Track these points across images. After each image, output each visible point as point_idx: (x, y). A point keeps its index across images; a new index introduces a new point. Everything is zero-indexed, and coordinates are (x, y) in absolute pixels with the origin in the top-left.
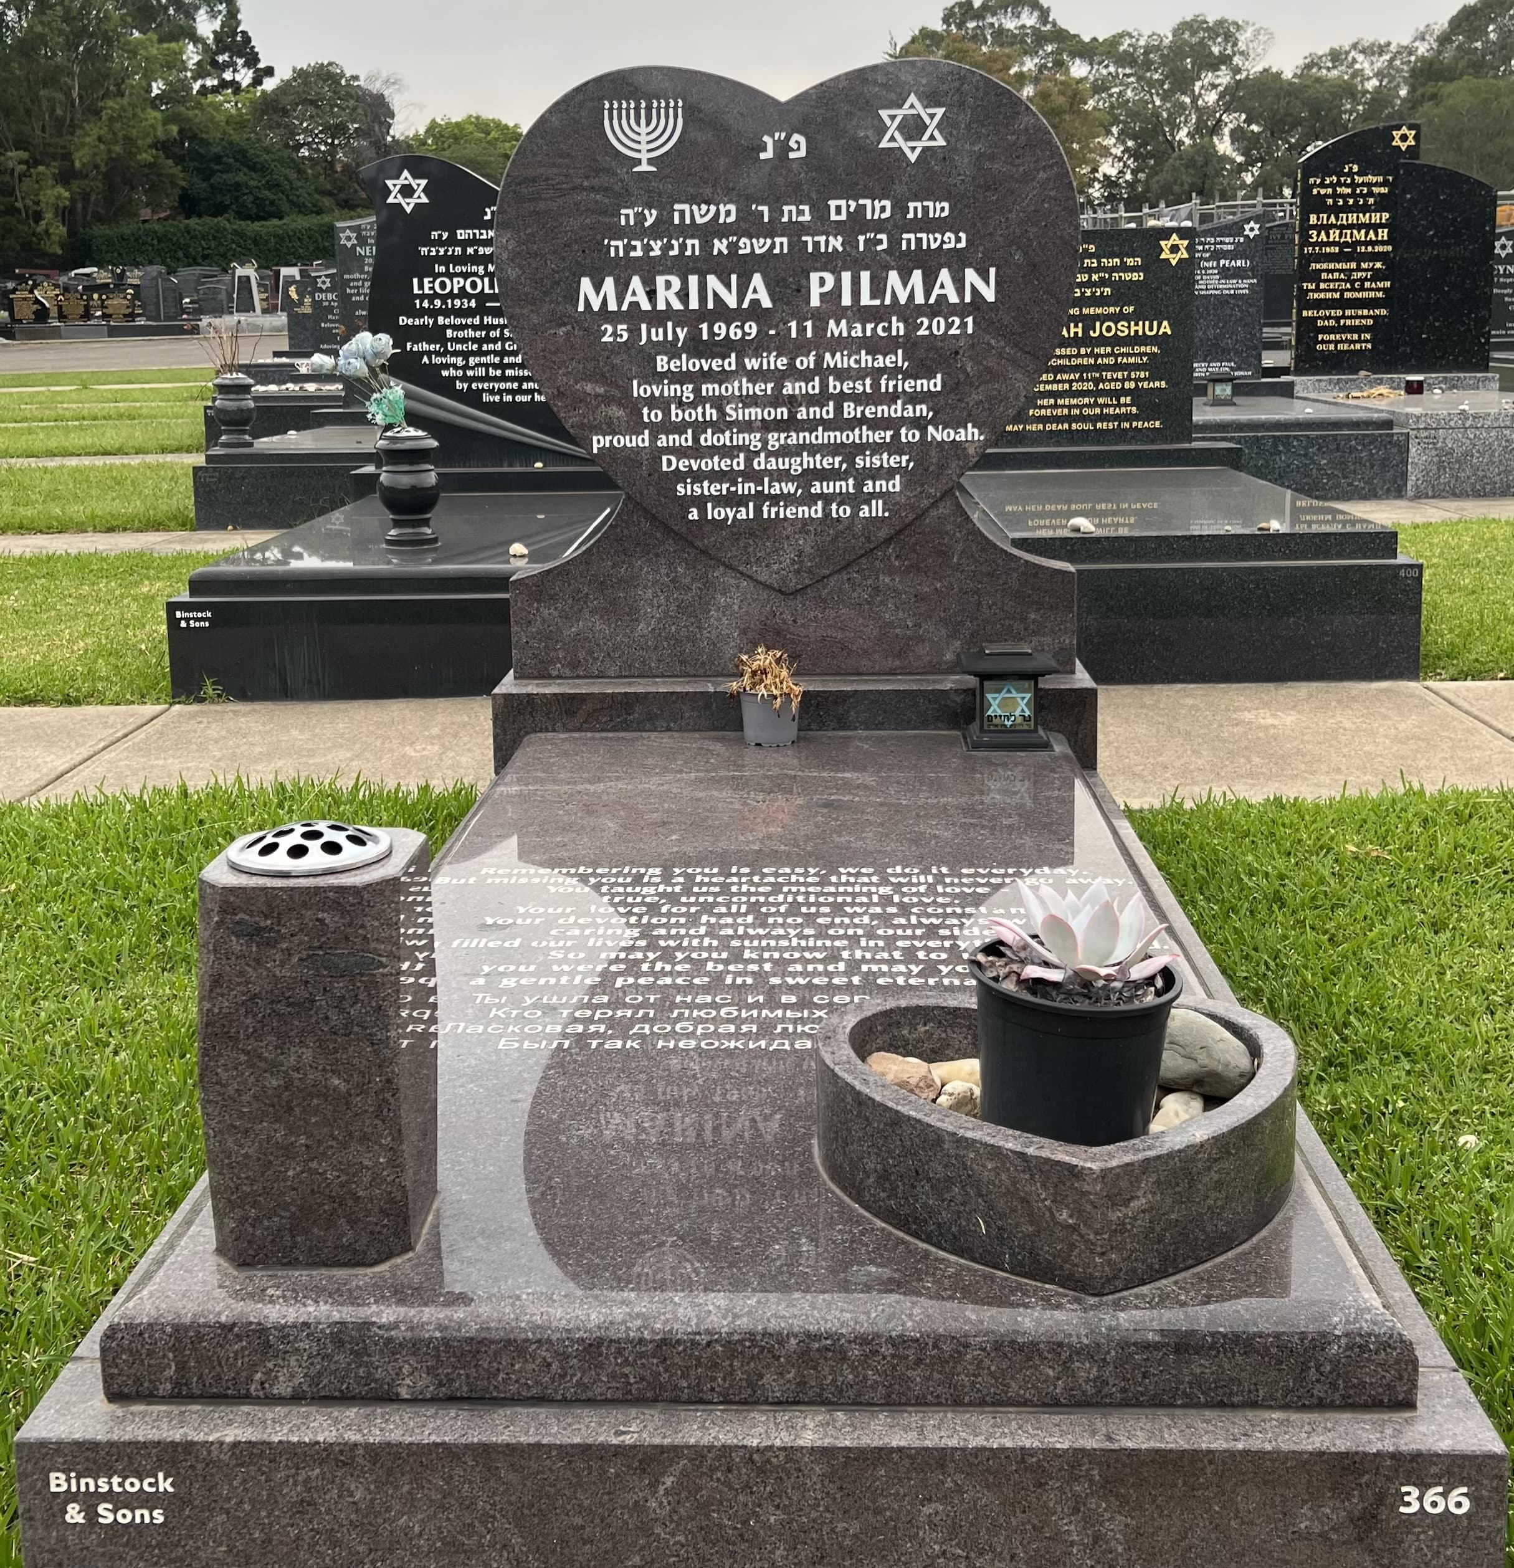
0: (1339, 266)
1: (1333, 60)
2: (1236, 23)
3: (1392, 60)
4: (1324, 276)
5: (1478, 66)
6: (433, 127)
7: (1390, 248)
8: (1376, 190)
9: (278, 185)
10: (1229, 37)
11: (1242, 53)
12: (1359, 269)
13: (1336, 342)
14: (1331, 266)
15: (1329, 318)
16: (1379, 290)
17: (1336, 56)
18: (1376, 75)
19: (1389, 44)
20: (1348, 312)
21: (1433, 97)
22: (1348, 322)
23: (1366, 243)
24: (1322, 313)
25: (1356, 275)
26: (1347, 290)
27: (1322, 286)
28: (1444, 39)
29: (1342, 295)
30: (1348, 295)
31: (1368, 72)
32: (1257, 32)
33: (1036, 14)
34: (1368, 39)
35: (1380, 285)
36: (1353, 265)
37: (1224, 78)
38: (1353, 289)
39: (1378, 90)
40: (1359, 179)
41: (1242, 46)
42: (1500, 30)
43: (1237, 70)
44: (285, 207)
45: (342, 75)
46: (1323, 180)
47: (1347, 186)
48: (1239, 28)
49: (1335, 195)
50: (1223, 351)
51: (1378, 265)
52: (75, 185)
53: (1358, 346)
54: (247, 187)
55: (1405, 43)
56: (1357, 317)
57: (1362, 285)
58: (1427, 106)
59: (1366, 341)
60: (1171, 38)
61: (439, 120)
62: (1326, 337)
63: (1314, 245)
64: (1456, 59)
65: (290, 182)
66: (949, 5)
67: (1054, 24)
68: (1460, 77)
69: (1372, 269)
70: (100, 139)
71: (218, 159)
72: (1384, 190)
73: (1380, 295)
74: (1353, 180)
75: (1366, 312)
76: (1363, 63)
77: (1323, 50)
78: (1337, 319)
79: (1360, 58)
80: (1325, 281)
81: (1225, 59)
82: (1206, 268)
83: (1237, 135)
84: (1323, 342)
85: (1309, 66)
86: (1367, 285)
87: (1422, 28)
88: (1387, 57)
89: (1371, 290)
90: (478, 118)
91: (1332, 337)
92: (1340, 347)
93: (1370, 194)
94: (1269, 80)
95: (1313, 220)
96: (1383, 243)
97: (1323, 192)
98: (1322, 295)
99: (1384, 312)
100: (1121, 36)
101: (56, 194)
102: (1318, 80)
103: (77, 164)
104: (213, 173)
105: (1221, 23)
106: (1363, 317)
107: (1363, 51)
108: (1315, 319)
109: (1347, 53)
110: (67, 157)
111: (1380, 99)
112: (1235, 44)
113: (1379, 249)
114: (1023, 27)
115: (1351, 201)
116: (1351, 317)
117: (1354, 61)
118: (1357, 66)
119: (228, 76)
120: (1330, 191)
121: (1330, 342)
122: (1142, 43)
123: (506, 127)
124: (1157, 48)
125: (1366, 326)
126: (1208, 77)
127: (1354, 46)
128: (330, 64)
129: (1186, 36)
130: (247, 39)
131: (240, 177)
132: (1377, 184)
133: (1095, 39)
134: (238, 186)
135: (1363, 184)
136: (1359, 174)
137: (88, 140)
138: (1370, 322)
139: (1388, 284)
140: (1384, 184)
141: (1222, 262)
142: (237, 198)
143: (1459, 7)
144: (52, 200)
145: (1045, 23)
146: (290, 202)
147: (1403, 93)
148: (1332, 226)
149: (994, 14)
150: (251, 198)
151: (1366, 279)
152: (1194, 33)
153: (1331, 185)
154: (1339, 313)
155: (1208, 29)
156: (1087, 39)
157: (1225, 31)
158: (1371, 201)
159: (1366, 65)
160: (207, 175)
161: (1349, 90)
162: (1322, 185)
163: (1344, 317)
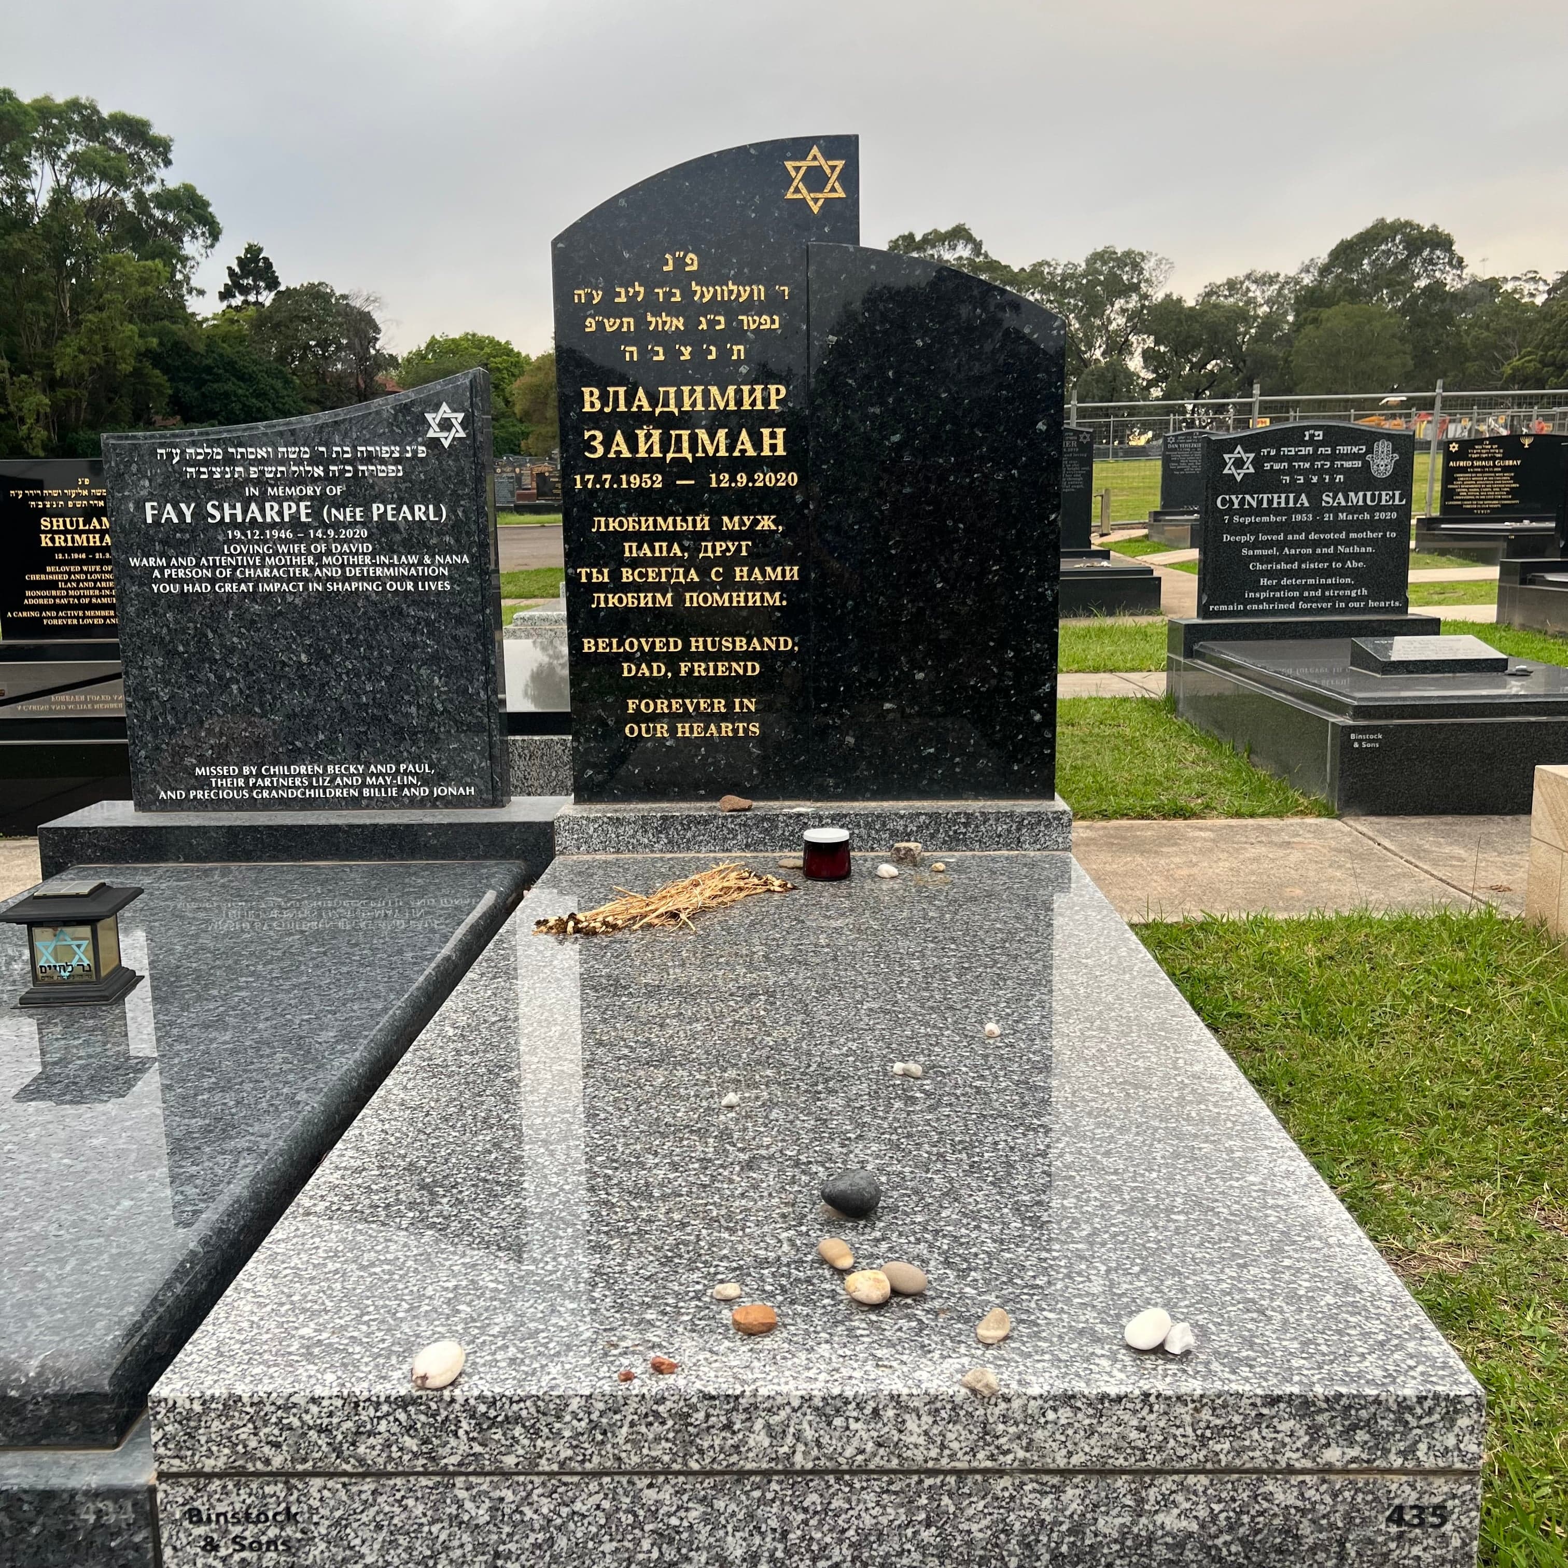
0: (665, 524)
1: (1229, 289)
2: (1141, 254)
3: (1281, 288)
4: (630, 549)
5: (1354, 294)
6: (432, 344)
7: (793, 479)
8: (749, 322)
9: (265, 394)
10: (1136, 267)
11: (1147, 281)
12: (717, 533)
13: (673, 718)
14: (647, 524)
15: (650, 657)
16: (772, 586)
17: (1232, 285)
18: (1267, 302)
19: (1278, 275)
20: (697, 644)
21: (1315, 320)
22: (699, 669)
23: (735, 465)
24: (632, 644)
25: (712, 549)
26: (691, 587)
27: (627, 575)
28: (1325, 270)
29: (679, 599)
30: (694, 600)
31: (1260, 300)
32: (1160, 262)
33: (970, 246)
34: (1260, 270)
35: (775, 574)
36: (703, 523)
37: (1133, 302)
38: (704, 586)
39: (1268, 316)
40: (703, 293)
41: (1146, 274)
42: (1373, 263)
43: (1146, 297)
44: (271, 412)
45: (332, 294)
46: (610, 294)
47: (674, 310)
48: (1144, 258)
49: (642, 336)
50: (399, 733)
51: (766, 523)
52: (61, 393)
53: (727, 729)
54: (236, 395)
55: (1292, 274)
56: (719, 656)
57: (729, 575)
58: (1309, 328)
59: (747, 717)
60: (1084, 265)
61: (438, 337)
62: (646, 706)
63: (598, 467)
64: (1335, 288)
65: (277, 391)
66: (894, 238)
67: (986, 256)
68: (1337, 303)
69: (750, 534)
70: (81, 350)
71: (209, 369)
72: (766, 322)
73: (775, 599)
74: (688, 294)
75: (741, 644)
76: (1256, 292)
77: (1220, 280)
78: (672, 660)
79: (1253, 287)
80: (634, 563)
81: (1136, 288)
82: (337, 525)
83: (1148, 356)
84: (639, 717)
85: (1209, 294)
86: (741, 573)
87: (1307, 262)
88: (1276, 287)
89: (752, 586)
90: (474, 335)
91: (662, 706)
92: (683, 729)
93: (736, 334)
94: (1172, 306)
95: (591, 400)
96: (775, 464)
97: (610, 325)
98: (629, 600)
99: (786, 644)
100: (1041, 264)
101: (40, 400)
102: (1216, 306)
103: (58, 373)
104: (205, 382)
105: (1128, 254)
106: (733, 656)
107: (1255, 282)
108: (614, 661)
109: (1242, 283)
110: (50, 366)
111: (1270, 324)
112: (1141, 273)
113: (765, 479)
114: (960, 258)
115: (686, 353)
116: (705, 656)
117: (1248, 290)
118: (1251, 294)
119: (252, 298)
120: (629, 323)
121: (654, 717)
122: (1059, 271)
123: (499, 343)
124: (1072, 276)
125: (744, 679)
126: (1119, 303)
127: (1248, 277)
128: (320, 284)
129: (1098, 264)
130: (268, 264)
131: (229, 387)
132: (749, 307)
133: (1023, 270)
134: (226, 395)
135: (714, 306)
136: (701, 278)
137: (68, 350)
138: (754, 669)
139: (793, 573)
140: (770, 306)
141: (377, 509)
142: (226, 405)
143: (1338, 241)
144: (33, 407)
145: (978, 254)
146: (274, 408)
147: (1290, 318)
148: (642, 418)
149: (933, 247)
150: (239, 406)
151: (737, 560)
152: (1105, 263)
153: (631, 308)
154: (675, 645)
155: (1117, 260)
156: (1016, 270)
157: (1133, 261)
158: (738, 350)
159: (1258, 293)
160: (200, 384)
161: (1242, 316)
162: (609, 308)
163: (686, 655)
